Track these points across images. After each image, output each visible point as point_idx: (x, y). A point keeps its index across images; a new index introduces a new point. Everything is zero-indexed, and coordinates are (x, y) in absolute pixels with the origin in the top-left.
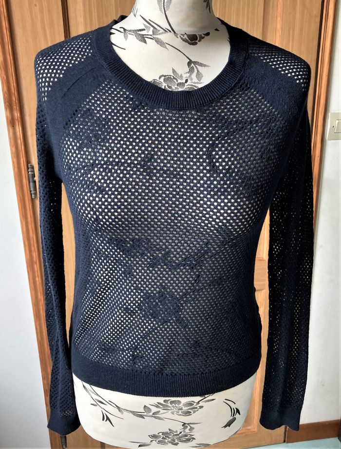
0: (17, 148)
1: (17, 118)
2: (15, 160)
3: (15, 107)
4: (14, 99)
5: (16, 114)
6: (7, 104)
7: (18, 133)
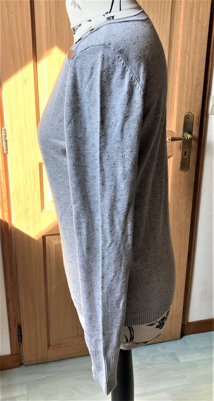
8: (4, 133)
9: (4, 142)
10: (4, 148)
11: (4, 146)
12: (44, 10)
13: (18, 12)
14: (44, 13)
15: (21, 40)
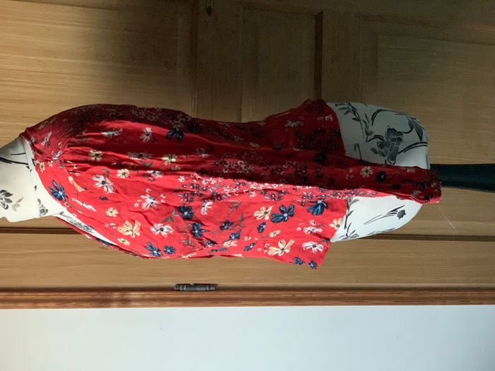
0: (154, 300)
1: (121, 296)
2: (168, 303)
4: (98, 297)
5: (116, 296)
6: (103, 304)
7: (138, 296)
8: (183, 287)
9: (197, 289)
10: (208, 289)
11: (204, 289)
15: (39, 251)
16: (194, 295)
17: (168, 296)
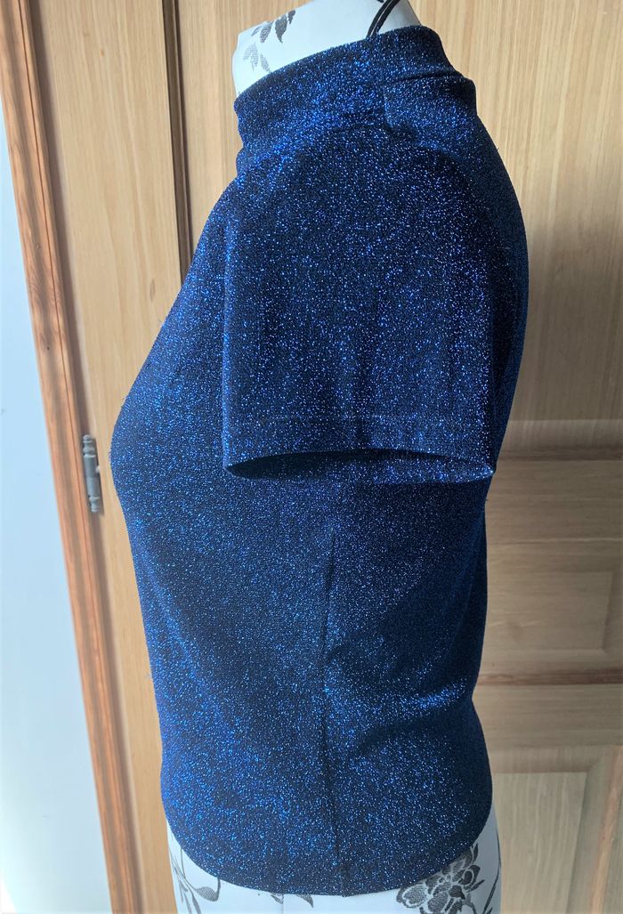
0: (57, 397)
1: (57, 330)
2: (54, 427)
3: (53, 303)
4: (50, 284)
5: (55, 320)
6: (35, 295)
7: (60, 365)
8: (90, 453)
9: (90, 480)
10: (92, 499)
11: (91, 491)
12: (214, 35)
13: (121, 49)
14: (215, 48)
16: (75, 474)
17: (68, 424)
